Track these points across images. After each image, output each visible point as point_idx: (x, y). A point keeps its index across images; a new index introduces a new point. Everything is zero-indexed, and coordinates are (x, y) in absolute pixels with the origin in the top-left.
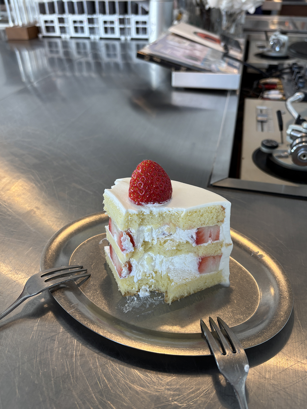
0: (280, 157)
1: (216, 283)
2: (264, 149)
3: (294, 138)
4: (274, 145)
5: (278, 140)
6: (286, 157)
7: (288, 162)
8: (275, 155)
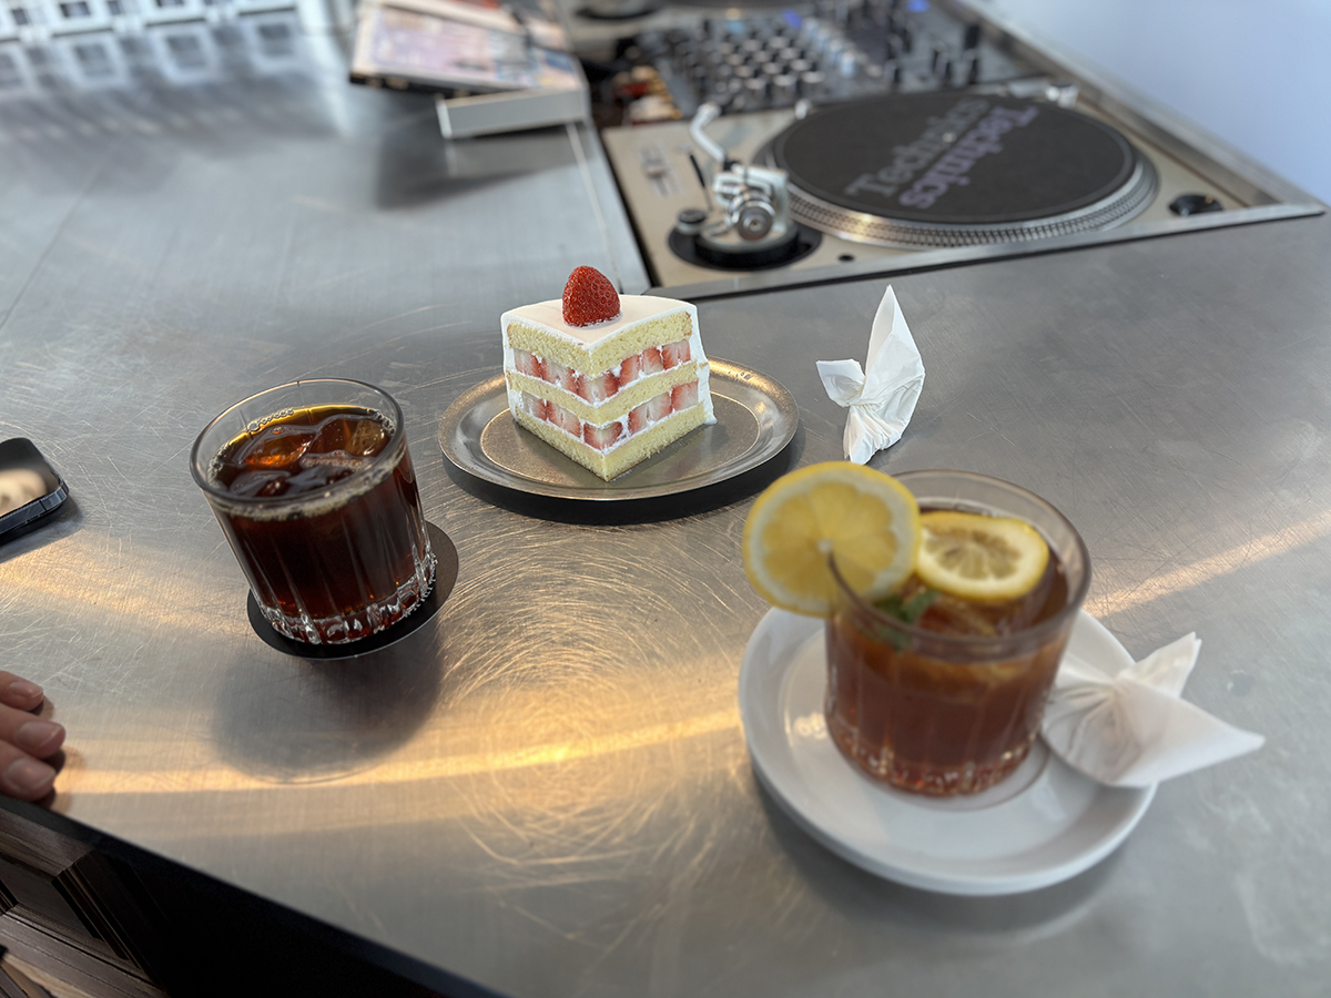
0: (717, 235)
1: (700, 423)
2: (685, 228)
3: (728, 197)
4: (699, 216)
5: (702, 205)
6: (725, 233)
7: (732, 241)
8: (706, 234)
